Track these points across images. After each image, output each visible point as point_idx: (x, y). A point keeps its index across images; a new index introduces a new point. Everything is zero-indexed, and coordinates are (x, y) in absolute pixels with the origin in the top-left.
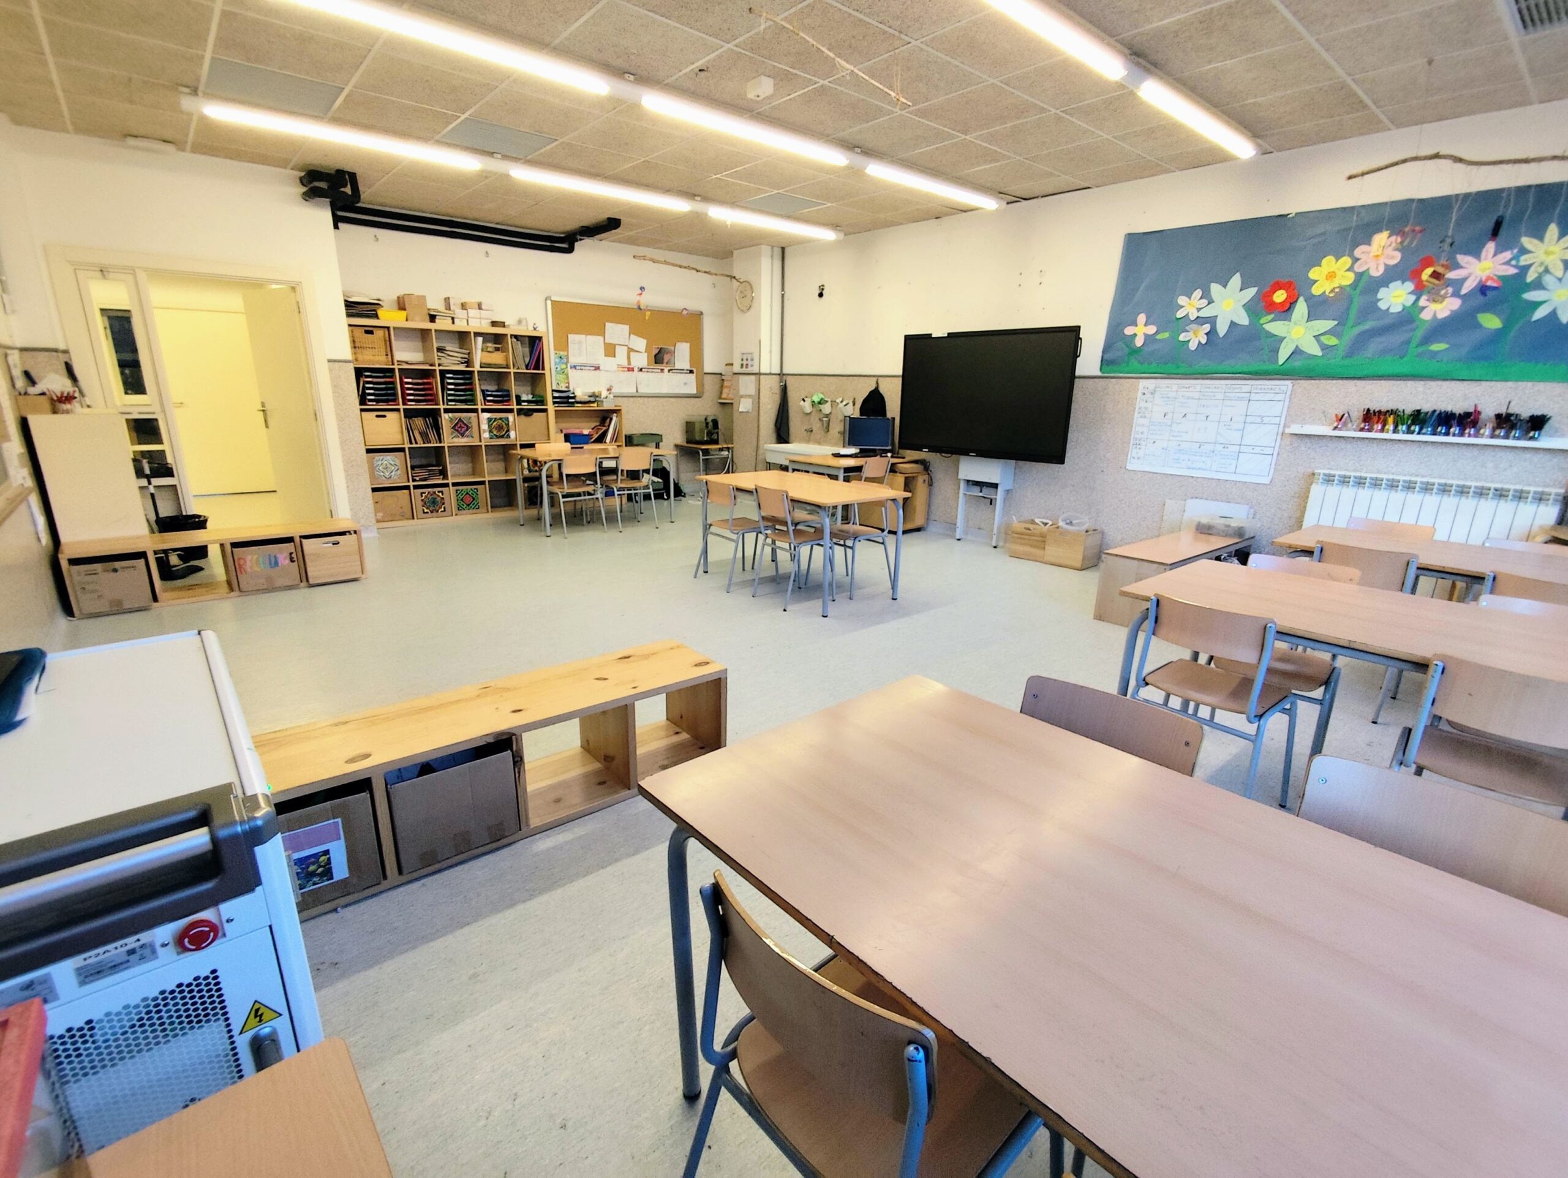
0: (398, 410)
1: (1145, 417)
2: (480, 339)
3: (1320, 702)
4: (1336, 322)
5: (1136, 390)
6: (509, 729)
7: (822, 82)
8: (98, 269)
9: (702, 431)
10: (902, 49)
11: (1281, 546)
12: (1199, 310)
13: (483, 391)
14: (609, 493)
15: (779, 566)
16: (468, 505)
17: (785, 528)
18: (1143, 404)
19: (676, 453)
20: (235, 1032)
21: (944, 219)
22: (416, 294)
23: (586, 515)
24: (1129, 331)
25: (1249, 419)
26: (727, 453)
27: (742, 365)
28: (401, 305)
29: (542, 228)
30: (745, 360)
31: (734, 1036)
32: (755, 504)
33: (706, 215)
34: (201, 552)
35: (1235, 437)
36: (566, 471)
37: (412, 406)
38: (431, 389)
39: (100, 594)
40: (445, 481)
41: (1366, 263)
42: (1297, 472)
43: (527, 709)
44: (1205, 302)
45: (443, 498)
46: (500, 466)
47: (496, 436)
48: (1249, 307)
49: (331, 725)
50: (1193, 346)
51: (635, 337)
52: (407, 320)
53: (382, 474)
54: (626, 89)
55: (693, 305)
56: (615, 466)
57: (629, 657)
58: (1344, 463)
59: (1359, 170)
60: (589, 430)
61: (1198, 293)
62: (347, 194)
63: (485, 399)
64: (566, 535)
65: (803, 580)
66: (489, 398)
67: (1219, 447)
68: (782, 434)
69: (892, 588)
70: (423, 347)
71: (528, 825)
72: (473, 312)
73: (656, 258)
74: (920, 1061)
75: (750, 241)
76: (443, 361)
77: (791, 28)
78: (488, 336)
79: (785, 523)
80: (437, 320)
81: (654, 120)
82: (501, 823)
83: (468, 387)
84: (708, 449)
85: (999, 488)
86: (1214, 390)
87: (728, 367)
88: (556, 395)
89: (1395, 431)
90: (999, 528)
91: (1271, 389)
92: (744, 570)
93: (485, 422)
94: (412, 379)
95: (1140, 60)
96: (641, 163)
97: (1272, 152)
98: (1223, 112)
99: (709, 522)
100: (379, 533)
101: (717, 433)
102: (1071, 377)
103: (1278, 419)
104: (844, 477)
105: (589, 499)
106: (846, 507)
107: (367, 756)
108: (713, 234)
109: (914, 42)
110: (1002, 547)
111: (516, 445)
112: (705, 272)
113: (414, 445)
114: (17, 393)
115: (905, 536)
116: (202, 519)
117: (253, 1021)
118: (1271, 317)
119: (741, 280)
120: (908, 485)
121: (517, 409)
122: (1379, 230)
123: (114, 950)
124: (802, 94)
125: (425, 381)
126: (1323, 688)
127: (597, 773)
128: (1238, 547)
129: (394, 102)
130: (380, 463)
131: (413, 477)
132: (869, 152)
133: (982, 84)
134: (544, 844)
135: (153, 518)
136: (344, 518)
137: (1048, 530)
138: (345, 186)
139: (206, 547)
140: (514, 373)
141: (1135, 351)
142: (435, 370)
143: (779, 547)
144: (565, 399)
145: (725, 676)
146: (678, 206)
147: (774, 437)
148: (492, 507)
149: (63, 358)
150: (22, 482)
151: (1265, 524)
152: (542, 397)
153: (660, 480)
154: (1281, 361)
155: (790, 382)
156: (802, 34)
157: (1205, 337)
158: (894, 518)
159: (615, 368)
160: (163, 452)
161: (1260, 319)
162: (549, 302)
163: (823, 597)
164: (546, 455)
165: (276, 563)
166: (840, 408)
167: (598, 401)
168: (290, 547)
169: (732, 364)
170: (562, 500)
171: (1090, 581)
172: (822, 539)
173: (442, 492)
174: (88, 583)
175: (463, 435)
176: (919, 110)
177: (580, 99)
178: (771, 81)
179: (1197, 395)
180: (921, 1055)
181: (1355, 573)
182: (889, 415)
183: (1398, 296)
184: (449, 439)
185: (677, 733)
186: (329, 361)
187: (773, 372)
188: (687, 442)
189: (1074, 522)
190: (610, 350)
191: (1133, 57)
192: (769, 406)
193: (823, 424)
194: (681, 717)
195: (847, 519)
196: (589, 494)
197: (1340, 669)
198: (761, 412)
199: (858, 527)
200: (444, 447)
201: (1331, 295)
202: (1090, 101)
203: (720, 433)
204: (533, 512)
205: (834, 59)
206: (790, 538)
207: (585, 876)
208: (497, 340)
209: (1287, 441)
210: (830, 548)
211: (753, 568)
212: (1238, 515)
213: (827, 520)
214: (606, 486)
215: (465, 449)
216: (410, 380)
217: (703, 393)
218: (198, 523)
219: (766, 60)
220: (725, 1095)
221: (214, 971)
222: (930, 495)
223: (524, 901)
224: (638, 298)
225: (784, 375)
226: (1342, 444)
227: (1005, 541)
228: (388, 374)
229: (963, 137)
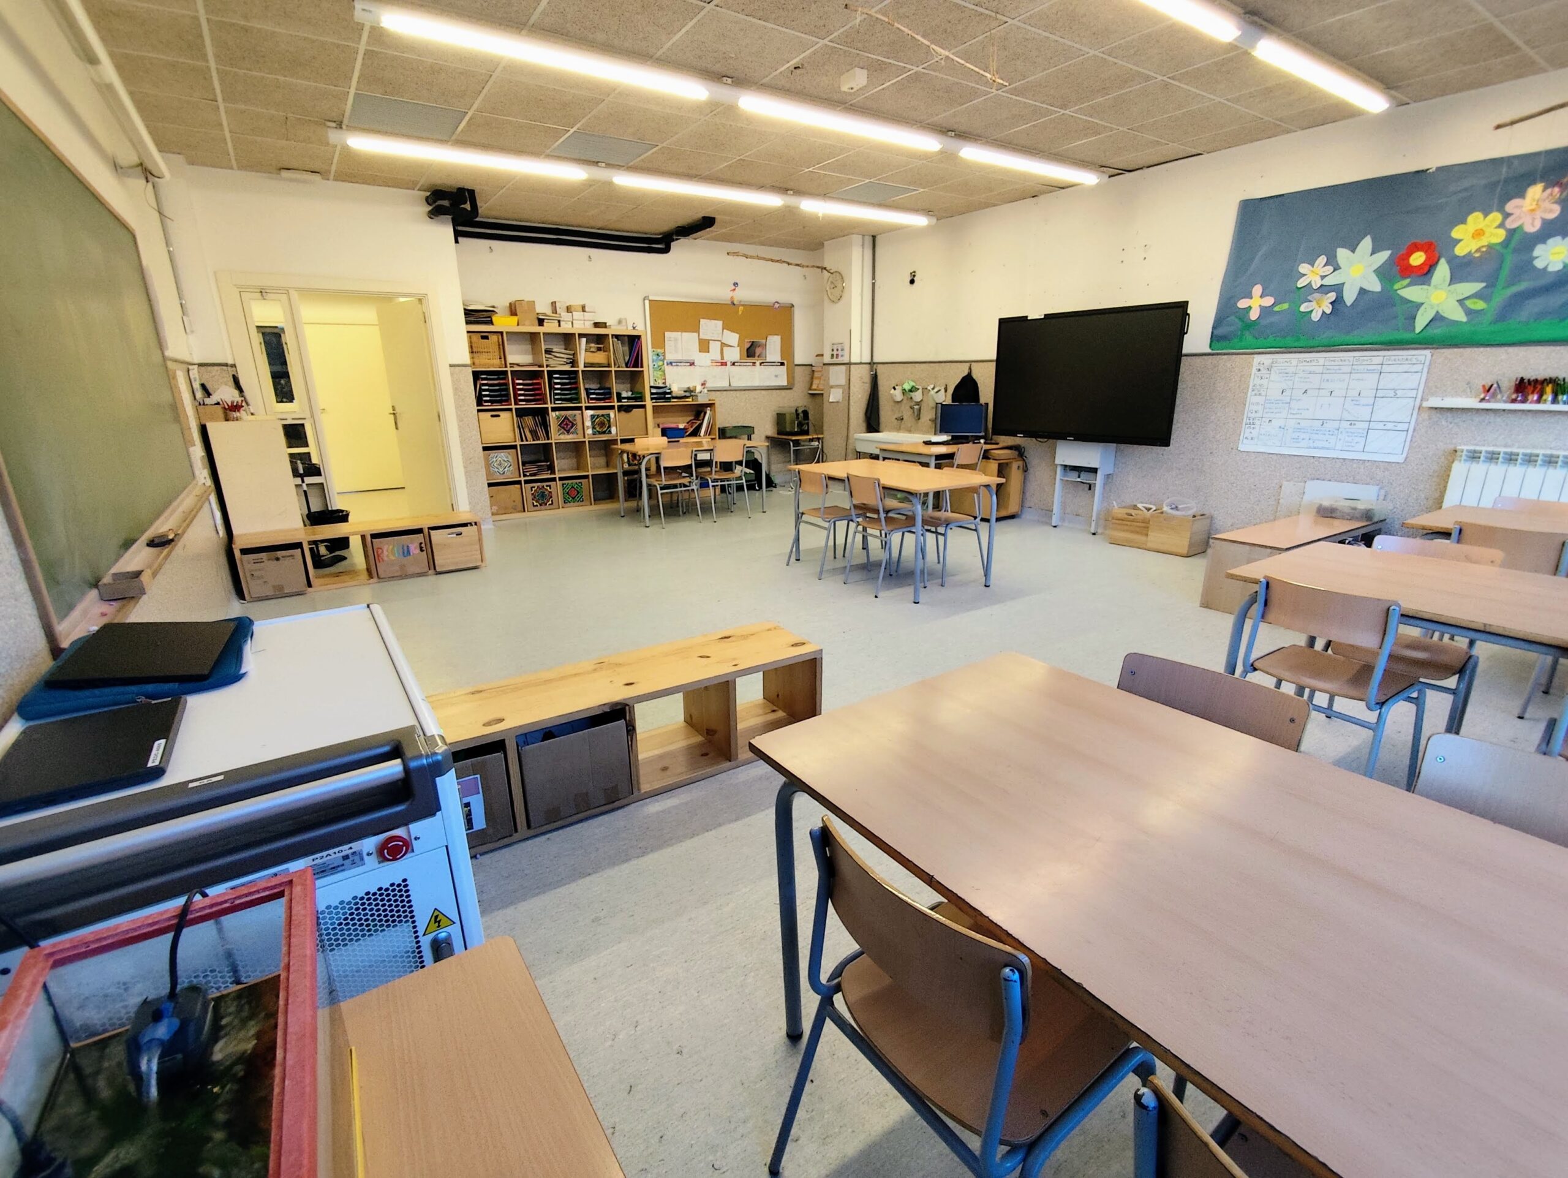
0: (510, 410)
1: (1260, 395)
2: (584, 340)
3: (1453, 692)
4: (1484, 285)
5: (1250, 366)
6: (624, 699)
7: (916, 69)
8: (259, 291)
9: (793, 423)
10: (998, 29)
11: (1412, 527)
12: (1323, 277)
13: (587, 390)
14: (704, 485)
15: (870, 555)
16: (573, 498)
17: (875, 516)
18: (1258, 382)
19: (767, 444)
20: (420, 934)
21: (1041, 198)
22: (526, 300)
23: (682, 506)
24: (1242, 304)
25: (1380, 393)
26: (817, 443)
27: (833, 355)
28: (513, 311)
29: (640, 230)
30: (835, 350)
31: (838, 972)
32: (847, 493)
33: (798, 208)
34: (343, 543)
35: (1365, 413)
36: (664, 463)
37: (523, 405)
38: (540, 389)
39: (264, 580)
40: (553, 476)
41: (1520, 218)
42: (1437, 449)
43: (637, 683)
44: (1330, 268)
45: (550, 492)
46: (602, 461)
47: (599, 432)
48: (1381, 272)
49: (468, 694)
50: (1316, 316)
51: (729, 332)
52: (518, 325)
53: (496, 470)
54: (724, 93)
55: (784, 298)
56: (709, 458)
57: (729, 637)
58: (1493, 438)
59: (1507, 119)
60: (684, 425)
61: (1323, 259)
62: (466, 209)
63: (588, 397)
64: (664, 526)
65: (894, 567)
66: (592, 396)
67: (1345, 424)
68: (872, 423)
69: (985, 576)
70: (532, 349)
71: (639, 789)
72: (578, 315)
73: (749, 254)
74: (1015, 981)
75: (840, 231)
76: (551, 362)
77: (887, 20)
78: (591, 337)
79: (877, 511)
80: (545, 324)
81: (749, 119)
82: (616, 787)
83: (573, 386)
84: (798, 440)
85: (1099, 472)
86: (1341, 363)
87: (818, 358)
88: (654, 391)
89: (1555, 401)
90: (1098, 515)
91: (1407, 359)
92: (835, 558)
93: (589, 419)
94: (523, 380)
95: (1256, 18)
96: (736, 162)
97: (1408, 104)
98: (1351, 65)
99: (801, 511)
100: (494, 525)
101: (808, 424)
102: (1176, 355)
103: (1415, 392)
104: (936, 464)
105: (685, 491)
106: (938, 495)
107: (501, 720)
108: (804, 227)
109: (1010, 21)
110: (1102, 534)
111: (617, 440)
112: (797, 265)
113: (525, 443)
114: (197, 404)
115: (999, 523)
116: (344, 513)
117: (434, 926)
118: (1407, 281)
119: (831, 271)
120: (1002, 471)
121: (618, 406)
122: (1534, 182)
123: (333, 855)
124: (895, 83)
125: (535, 381)
126: (1457, 676)
127: (700, 745)
128: (1364, 531)
129: (511, 122)
130: (495, 460)
131: (523, 472)
132: (964, 135)
133: (1082, 58)
134: (654, 807)
135: (307, 512)
136: (464, 511)
137: (1152, 516)
138: (466, 203)
139: (347, 538)
140: (615, 371)
141: (1249, 325)
142: (543, 371)
143: (871, 535)
144: (662, 395)
145: (820, 656)
146: (771, 201)
147: (863, 426)
148: (595, 500)
149: (231, 371)
150: (204, 481)
151: (1398, 506)
152: (641, 393)
153: (752, 472)
154: (1418, 330)
155: (881, 370)
156: (896, 25)
157: (1331, 306)
158: (988, 504)
159: (709, 363)
160: (309, 454)
161: (1393, 285)
162: (647, 302)
163: (914, 584)
164: (643, 449)
165: (408, 551)
166: (932, 396)
167: (692, 396)
168: (419, 538)
169: (822, 355)
170: (660, 492)
171: (1198, 567)
172: (914, 525)
173: (550, 486)
174: (256, 570)
175: (568, 432)
176: (1015, 88)
177: (679, 106)
178: (865, 72)
179: (1320, 369)
180: (1016, 976)
181: (1498, 554)
182: (982, 401)
183: (1558, 253)
184: (557, 436)
185: (774, 711)
186: (451, 366)
187: (863, 361)
188: (778, 434)
189: (1180, 507)
190: (704, 346)
191: (1247, 15)
192: (860, 396)
193: (914, 412)
194: (778, 696)
195: (938, 508)
196: (685, 486)
197: (1478, 658)
198: (851, 401)
199: (950, 514)
200: (551, 443)
201: (1477, 255)
202: (1199, 65)
203: (810, 423)
204: (632, 504)
205: (929, 47)
206: (882, 526)
207: (692, 837)
208: (598, 340)
209: (1425, 415)
210: (922, 535)
211: (844, 556)
212: (1367, 497)
213: (919, 507)
214: (701, 478)
215: (569, 445)
216: (521, 381)
217: (793, 384)
218: (341, 517)
219: (861, 53)
220: (829, 1026)
221: (405, 880)
222: (1025, 481)
223: (638, 857)
224: (732, 294)
225: (874, 363)
226: (1491, 417)
227: (1105, 527)
228: (501, 377)
229: (1063, 112)
